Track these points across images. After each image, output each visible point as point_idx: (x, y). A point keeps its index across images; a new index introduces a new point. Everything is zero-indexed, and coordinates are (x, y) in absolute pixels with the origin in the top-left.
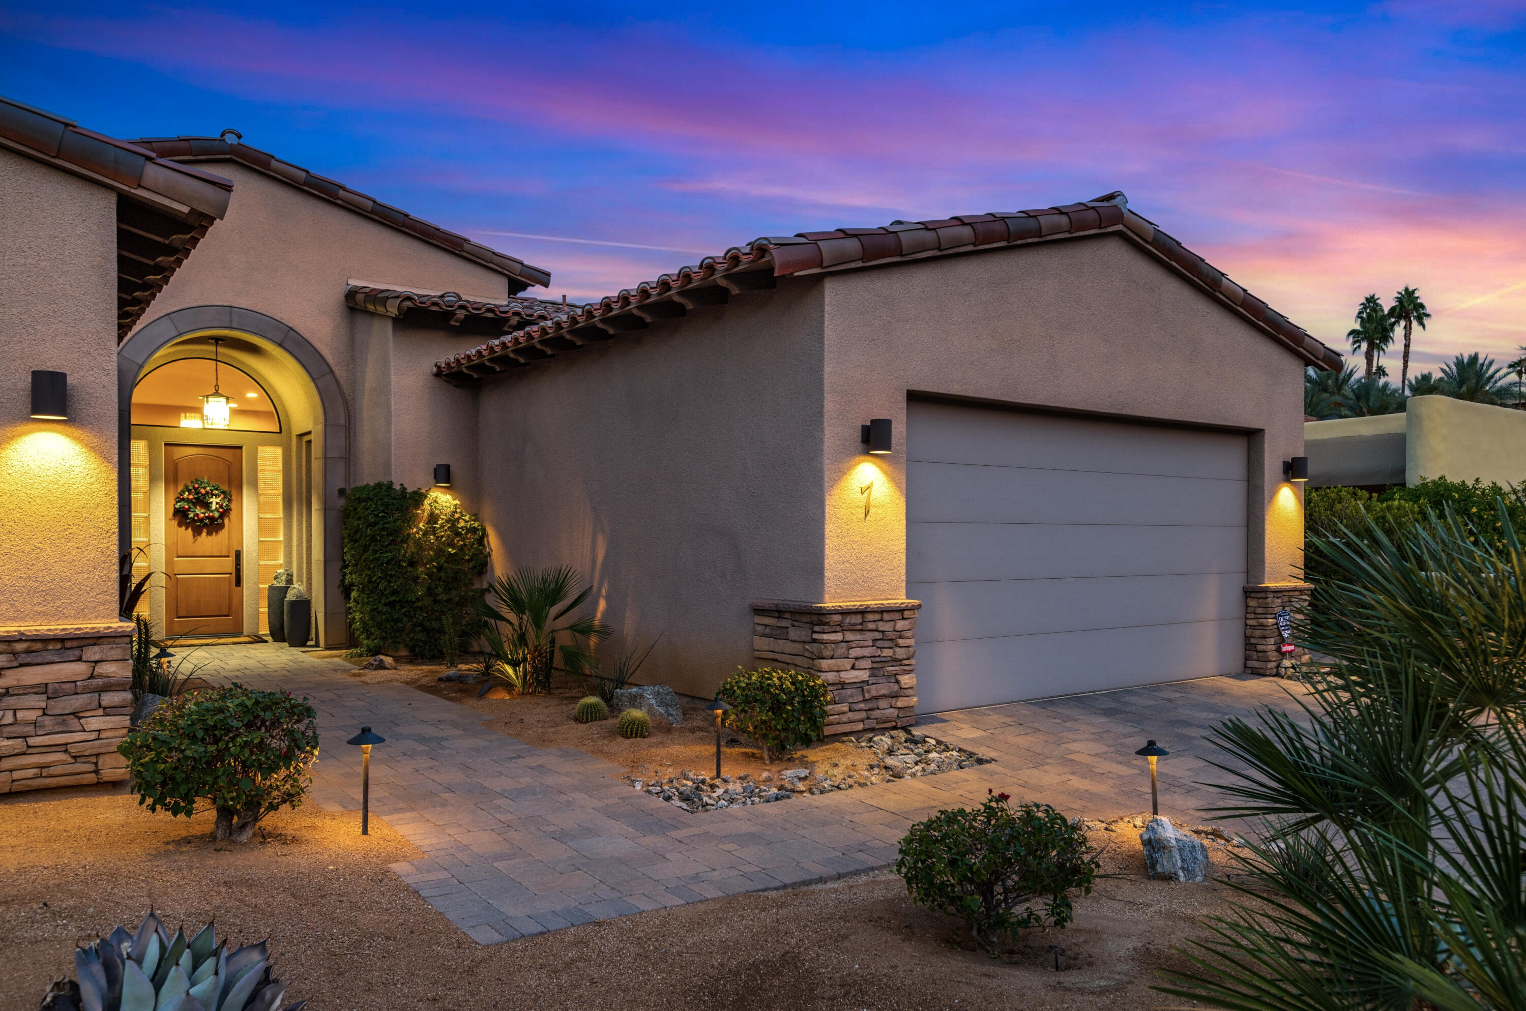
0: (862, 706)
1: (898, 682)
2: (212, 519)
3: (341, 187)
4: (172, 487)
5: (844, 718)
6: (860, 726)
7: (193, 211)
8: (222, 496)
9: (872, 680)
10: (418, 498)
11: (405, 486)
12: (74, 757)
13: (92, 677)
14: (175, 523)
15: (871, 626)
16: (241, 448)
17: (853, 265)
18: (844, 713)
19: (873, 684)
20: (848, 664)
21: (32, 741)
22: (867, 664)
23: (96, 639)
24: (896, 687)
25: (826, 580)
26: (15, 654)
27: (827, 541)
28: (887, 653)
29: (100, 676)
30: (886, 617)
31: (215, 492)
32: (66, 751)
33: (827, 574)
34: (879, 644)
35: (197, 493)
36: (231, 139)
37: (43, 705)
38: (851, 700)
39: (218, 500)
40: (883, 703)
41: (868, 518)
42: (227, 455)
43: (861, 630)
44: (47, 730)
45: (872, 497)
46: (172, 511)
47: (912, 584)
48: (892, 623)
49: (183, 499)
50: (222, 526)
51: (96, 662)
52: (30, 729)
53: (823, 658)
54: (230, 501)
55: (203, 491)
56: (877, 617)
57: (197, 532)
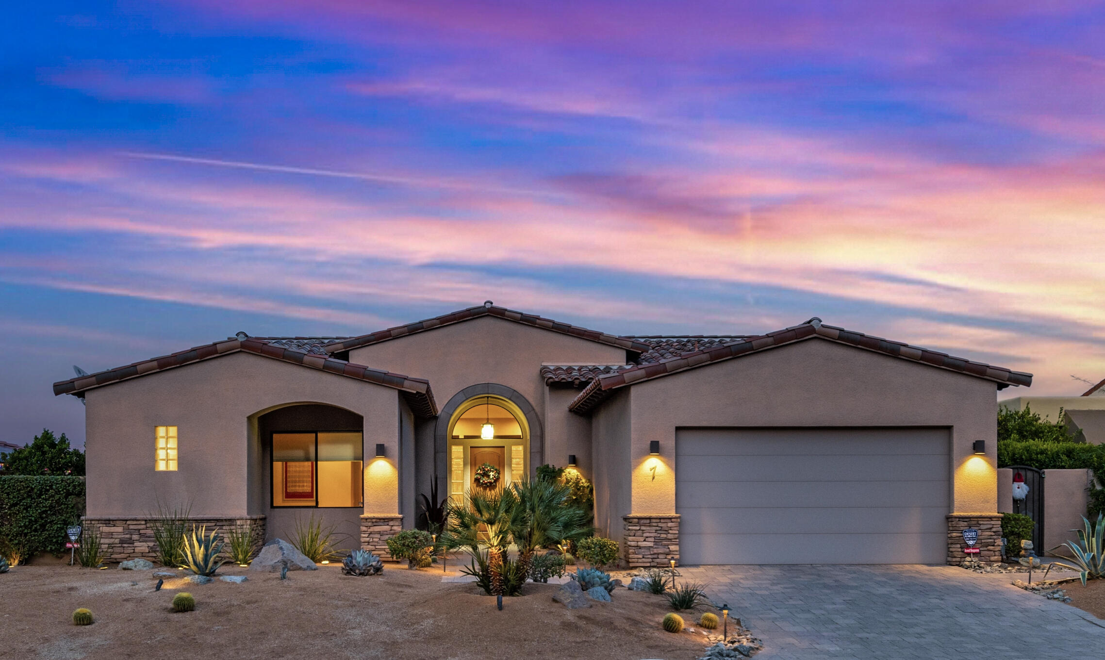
0: (649, 556)
1: (669, 548)
2: (491, 483)
3: (537, 318)
4: (473, 467)
5: (640, 560)
6: (648, 565)
7: (417, 392)
8: (495, 471)
9: (655, 546)
10: (561, 471)
11: (555, 466)
12: (387, 553)
13: (391, 530)
14: (475, 485)
15: (654, 524)
16: (504, 447)
17: (642, 380)
18: (641, 558)
19: (655, 548)
20: (642, 539)
21: (377, 547)
22: (652, 539)
23: (392, 519)
24: (668, 550)
25: (633, 505)
26: (373, 522)
27: (633, 490)
28: (663, 536)
29: (393, 530)
30: (662, 521)
31: (492, 470)
32: (385, 551)
33: (633, 503)
34: (659, 532)
35: (484, 470)
36: (488, 306)
37: (379, 537)
38: (643, 554)
39: (493, 474)
40: (660, 556)
41: (654, 480)
42: (498, 451)
43: (650, 526)
44: (380, 544)
45: (656, 472)
46: (473, 479)
47: (677, 509)
48: (666, 524)
49: (478, 474)
50: (496, 486)
51: (392, 526)
52: (376, 544)
53: (630, 536)
54: (499, 474)
55: (486, 469)
56: (658, 521)
57: (485, 489)
